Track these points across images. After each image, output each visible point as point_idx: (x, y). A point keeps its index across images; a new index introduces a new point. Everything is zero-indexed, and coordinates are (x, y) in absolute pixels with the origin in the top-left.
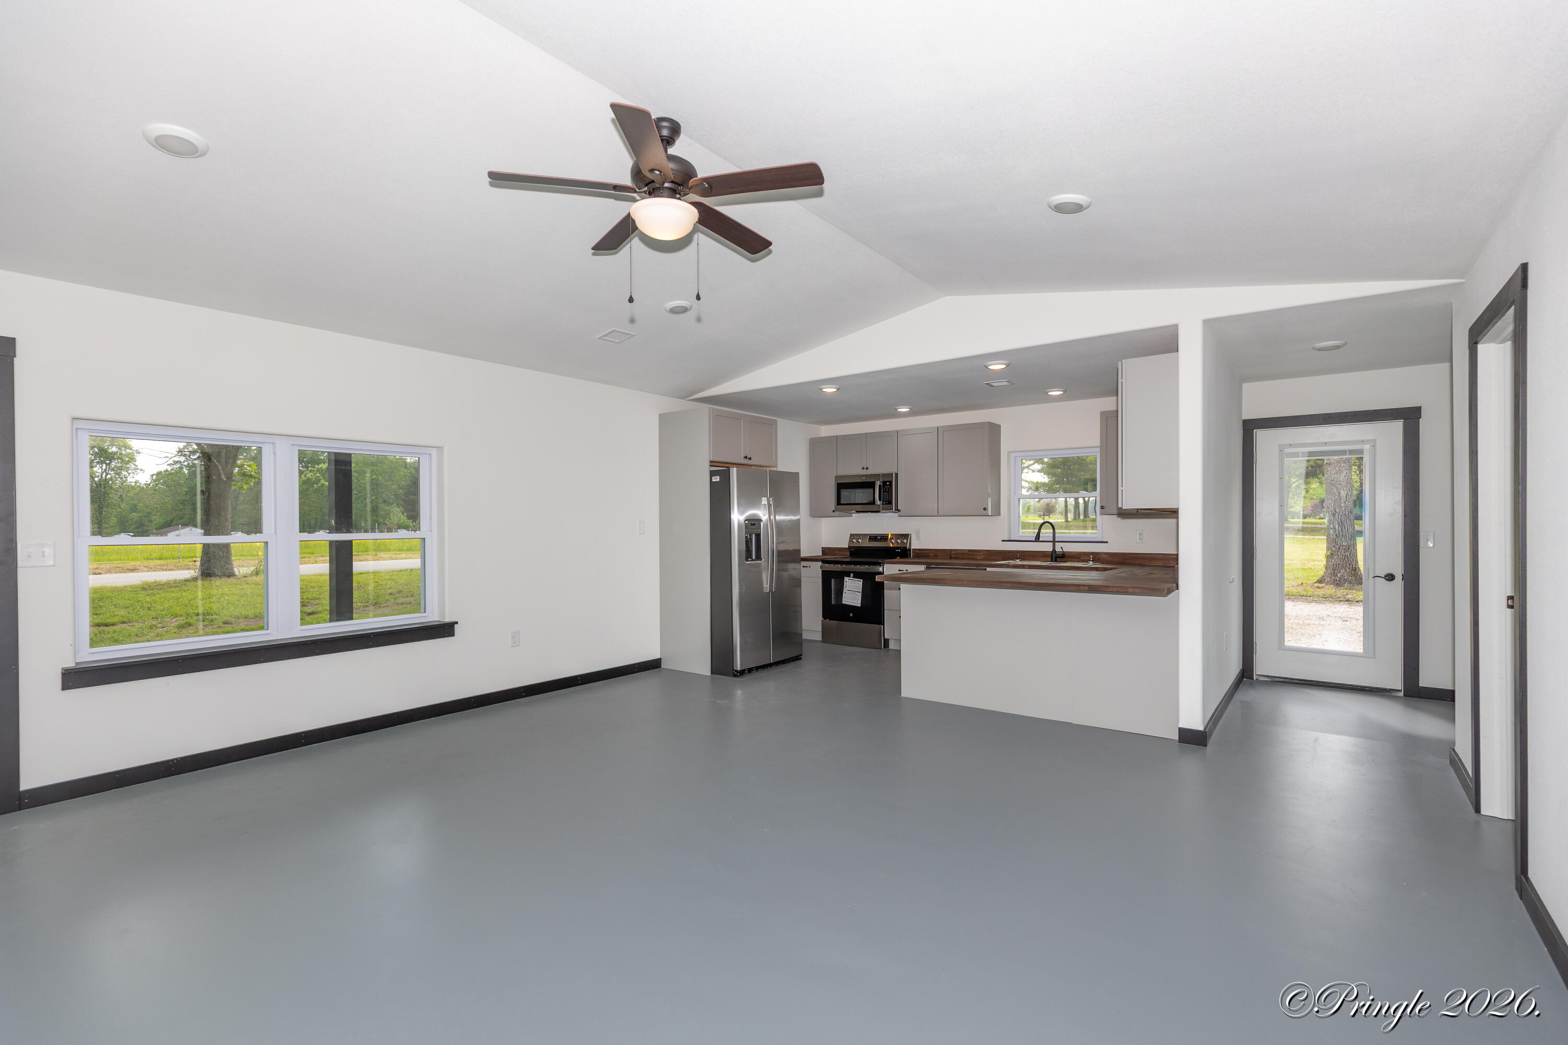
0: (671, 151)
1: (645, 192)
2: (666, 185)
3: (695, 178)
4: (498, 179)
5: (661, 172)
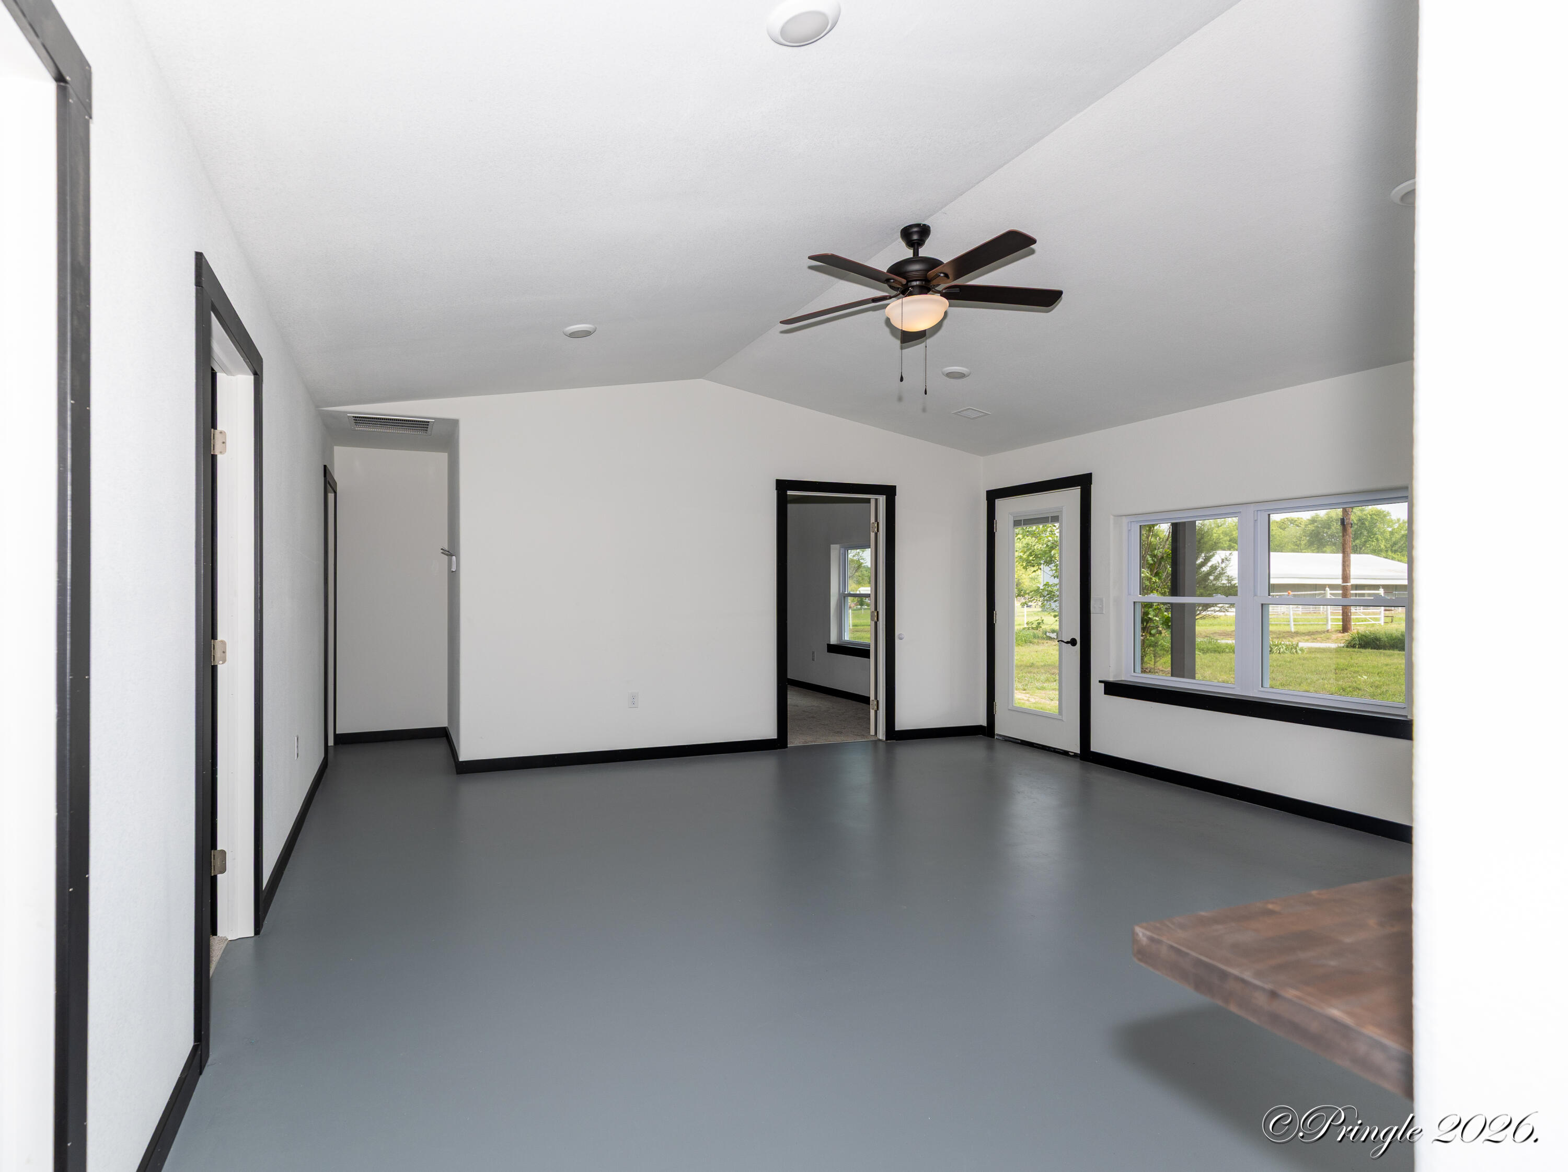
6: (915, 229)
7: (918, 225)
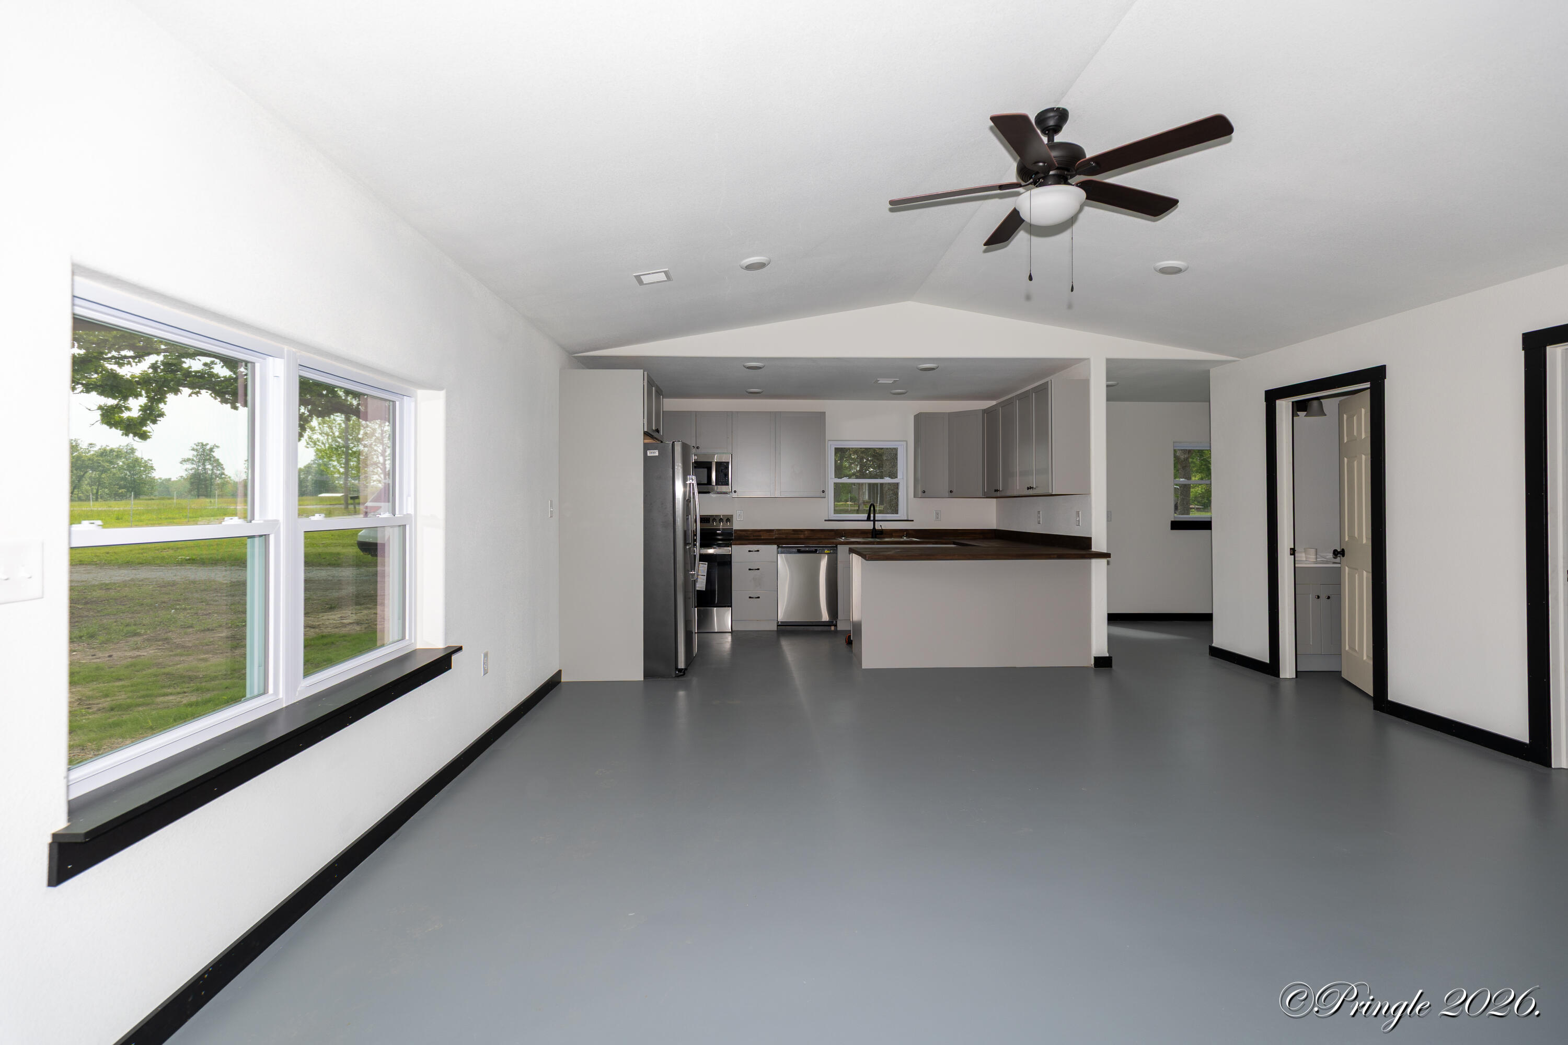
0: (1058, 138)
1: (1031, 184)
2: (1051, 173)
3: (1083, 160)
4: (898, 205)
5: (1044, 163)
6: (1052, 114)
7: (1052, 110)
